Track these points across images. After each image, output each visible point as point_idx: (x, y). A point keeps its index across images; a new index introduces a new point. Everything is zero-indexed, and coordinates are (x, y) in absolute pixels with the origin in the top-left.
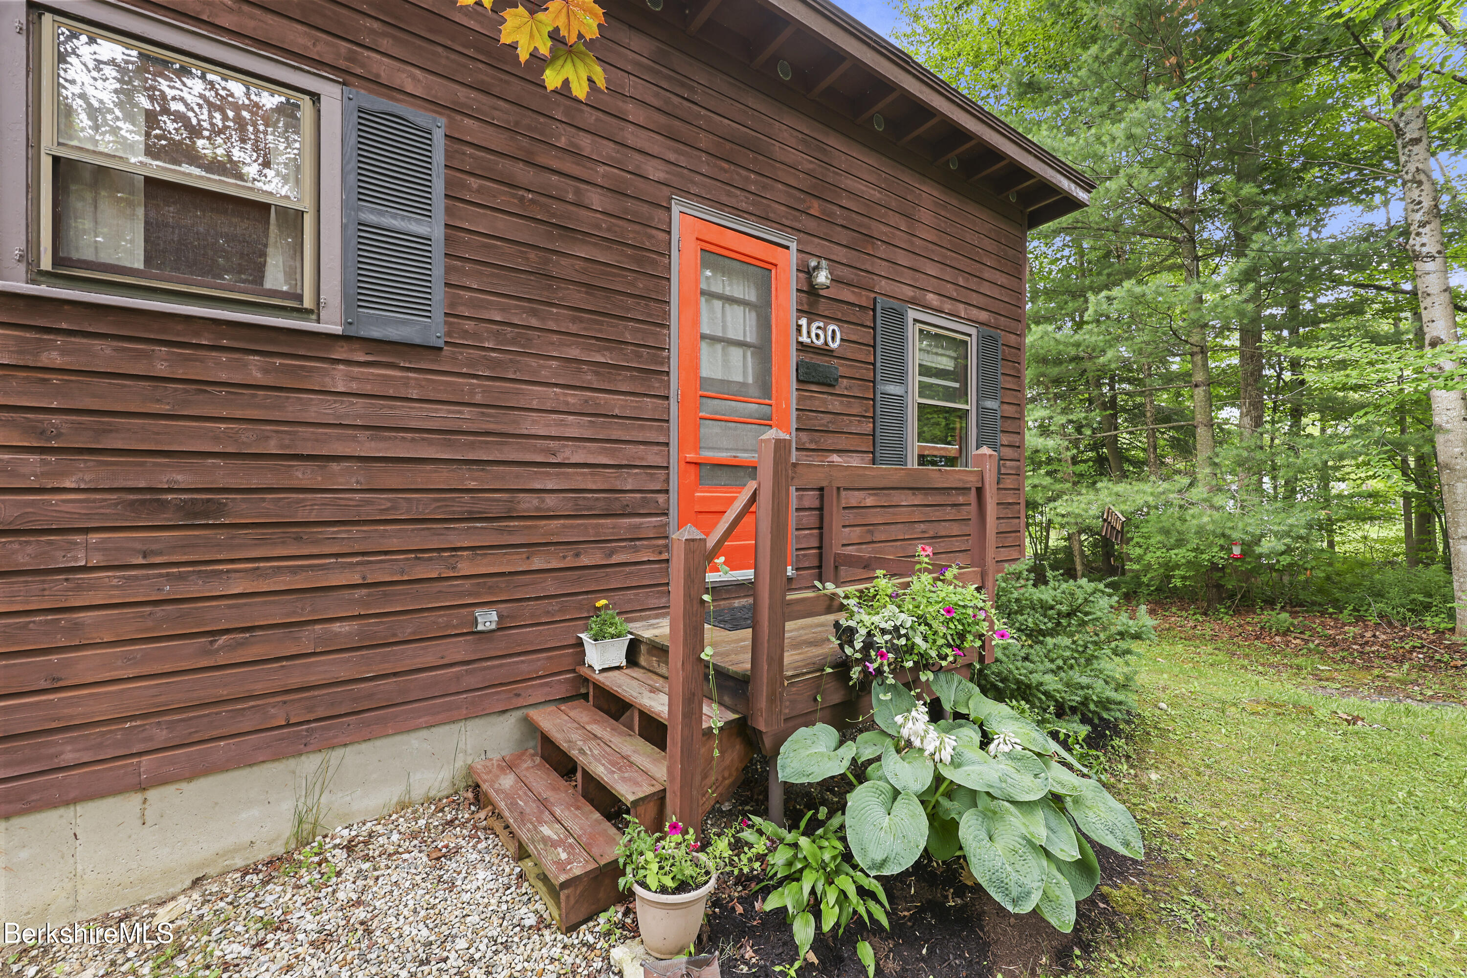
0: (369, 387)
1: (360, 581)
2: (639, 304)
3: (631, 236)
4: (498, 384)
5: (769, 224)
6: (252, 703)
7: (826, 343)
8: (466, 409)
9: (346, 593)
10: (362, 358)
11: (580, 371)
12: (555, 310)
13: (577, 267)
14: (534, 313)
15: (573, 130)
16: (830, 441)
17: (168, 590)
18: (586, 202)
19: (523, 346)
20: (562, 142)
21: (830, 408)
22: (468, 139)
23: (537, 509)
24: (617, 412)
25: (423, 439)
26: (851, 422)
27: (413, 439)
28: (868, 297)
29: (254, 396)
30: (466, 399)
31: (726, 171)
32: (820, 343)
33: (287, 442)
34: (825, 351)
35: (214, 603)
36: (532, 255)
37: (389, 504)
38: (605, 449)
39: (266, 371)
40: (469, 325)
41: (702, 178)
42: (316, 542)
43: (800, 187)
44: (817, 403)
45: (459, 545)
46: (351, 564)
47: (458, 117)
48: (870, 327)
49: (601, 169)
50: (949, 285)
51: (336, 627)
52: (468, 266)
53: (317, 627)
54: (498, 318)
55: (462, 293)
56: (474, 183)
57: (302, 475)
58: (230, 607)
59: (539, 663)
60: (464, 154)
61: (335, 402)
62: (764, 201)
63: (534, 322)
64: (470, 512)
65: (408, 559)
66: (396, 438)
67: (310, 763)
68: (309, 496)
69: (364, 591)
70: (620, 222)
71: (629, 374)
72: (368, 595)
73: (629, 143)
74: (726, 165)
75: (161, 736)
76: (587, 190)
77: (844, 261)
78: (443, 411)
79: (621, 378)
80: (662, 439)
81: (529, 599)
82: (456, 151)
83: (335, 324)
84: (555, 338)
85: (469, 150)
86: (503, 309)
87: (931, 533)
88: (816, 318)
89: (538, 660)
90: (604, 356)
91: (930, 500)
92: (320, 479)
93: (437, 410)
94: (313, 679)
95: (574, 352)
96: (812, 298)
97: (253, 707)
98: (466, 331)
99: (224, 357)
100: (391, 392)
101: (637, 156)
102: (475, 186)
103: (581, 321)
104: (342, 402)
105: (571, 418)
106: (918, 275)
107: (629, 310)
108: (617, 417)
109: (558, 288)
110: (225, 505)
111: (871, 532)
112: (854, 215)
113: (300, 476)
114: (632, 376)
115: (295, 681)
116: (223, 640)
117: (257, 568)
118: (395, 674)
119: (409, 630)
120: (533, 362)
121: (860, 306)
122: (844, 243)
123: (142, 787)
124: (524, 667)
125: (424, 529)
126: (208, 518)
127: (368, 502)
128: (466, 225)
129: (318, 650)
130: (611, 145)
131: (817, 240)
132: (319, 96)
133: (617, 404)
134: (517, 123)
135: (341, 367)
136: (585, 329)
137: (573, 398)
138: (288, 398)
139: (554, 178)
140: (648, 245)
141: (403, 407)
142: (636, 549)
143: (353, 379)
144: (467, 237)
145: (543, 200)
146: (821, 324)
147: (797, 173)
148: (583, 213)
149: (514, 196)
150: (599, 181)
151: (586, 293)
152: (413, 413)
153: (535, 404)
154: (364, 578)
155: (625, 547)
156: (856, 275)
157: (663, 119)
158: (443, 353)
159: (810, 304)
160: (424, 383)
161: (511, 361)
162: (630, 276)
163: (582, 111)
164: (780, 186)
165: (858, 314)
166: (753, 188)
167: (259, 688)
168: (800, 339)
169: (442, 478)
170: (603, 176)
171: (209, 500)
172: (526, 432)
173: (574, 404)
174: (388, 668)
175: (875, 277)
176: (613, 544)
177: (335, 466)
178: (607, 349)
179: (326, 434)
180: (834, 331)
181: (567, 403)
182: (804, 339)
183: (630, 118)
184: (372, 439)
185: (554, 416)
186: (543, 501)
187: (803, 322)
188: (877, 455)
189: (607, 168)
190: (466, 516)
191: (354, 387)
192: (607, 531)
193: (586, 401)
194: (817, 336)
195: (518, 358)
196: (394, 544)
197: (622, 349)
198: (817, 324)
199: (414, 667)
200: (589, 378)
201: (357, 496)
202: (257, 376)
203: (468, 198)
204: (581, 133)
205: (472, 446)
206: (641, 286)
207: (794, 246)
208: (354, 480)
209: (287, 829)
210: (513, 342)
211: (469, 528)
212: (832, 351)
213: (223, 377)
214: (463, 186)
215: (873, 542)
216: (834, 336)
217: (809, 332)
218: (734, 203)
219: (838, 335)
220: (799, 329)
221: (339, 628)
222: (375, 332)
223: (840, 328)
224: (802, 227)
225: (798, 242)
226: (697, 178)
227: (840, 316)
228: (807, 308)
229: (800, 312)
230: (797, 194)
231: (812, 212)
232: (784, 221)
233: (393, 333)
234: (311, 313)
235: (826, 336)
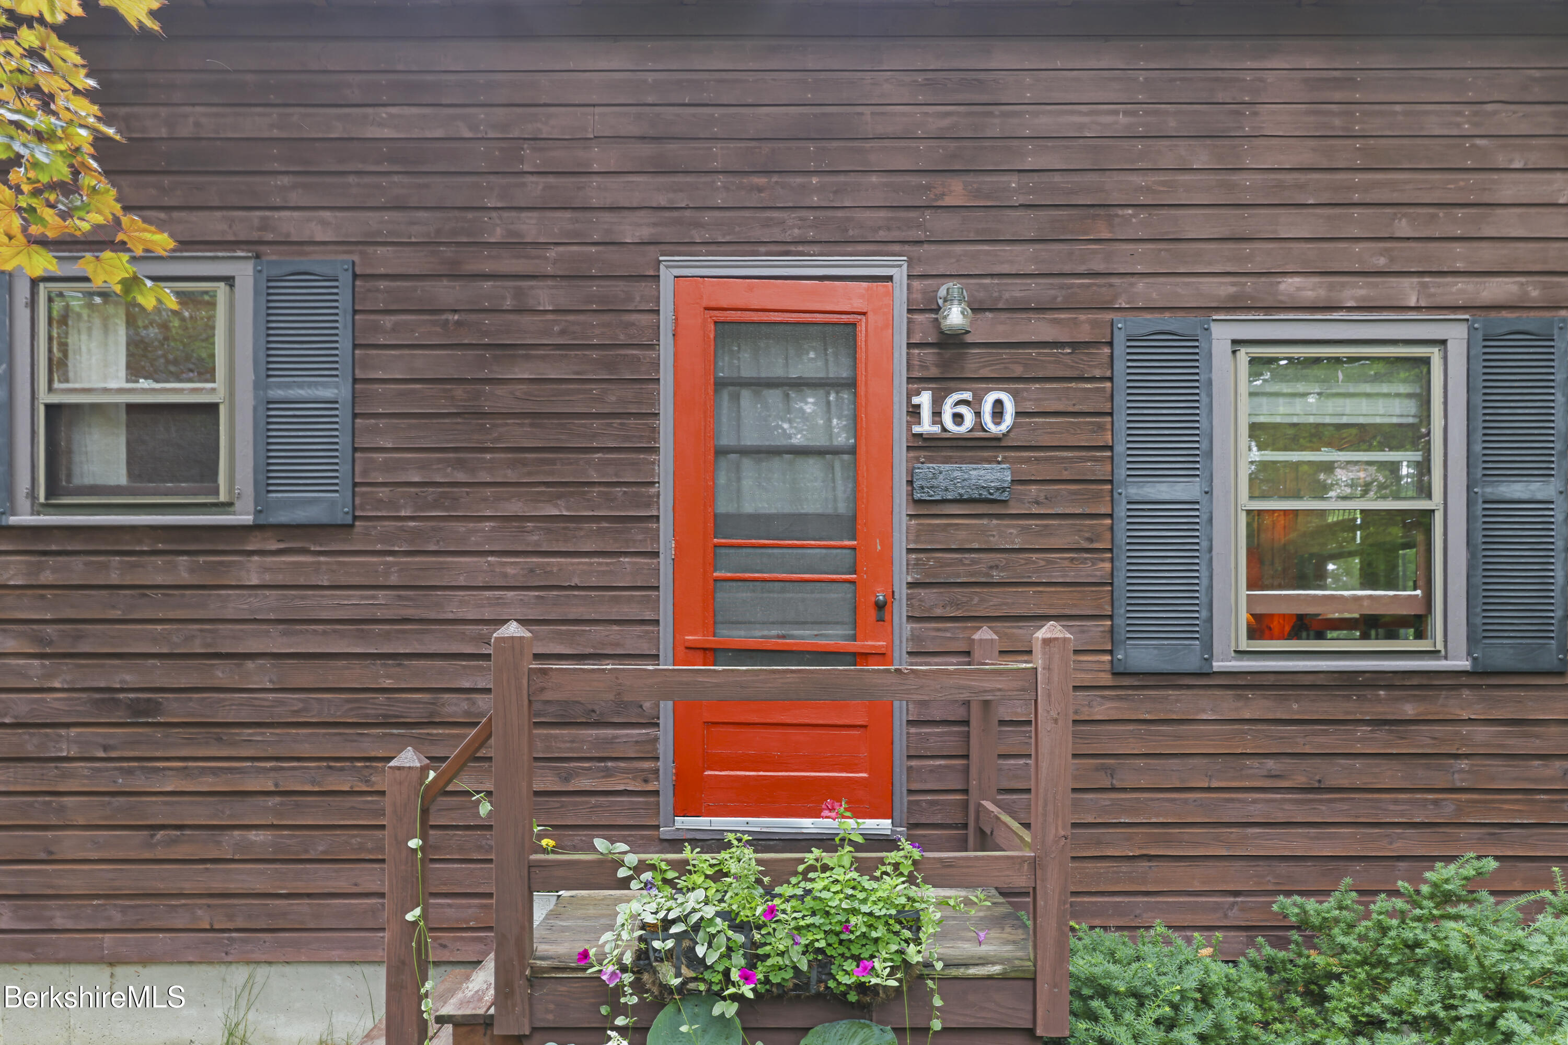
0: (281, 577)
1: (273, 789)
2: (610, 425)
3: (597, 331)
4: (417, 559)
5: (850, 249)
6: (183, 901)
7: (979, 425)
8: (381, 593)
9: (260, 800)
10: (275, 546)
11: (523, 531)
12: (488, 456)
13: (518, 394)
14: (460, 464)
15: (514, 214)
16: (996, 601)
17: (122, 783)
18: (531, 303)
19: (446, 509)
20: (497, 236)
21: (996, 541)
22: (382, 271)
23: (467, 713)
24: (576, 581)
25: (335, 631)
26: (1049, 562)
27: (324, 633)
28: (1094, 324)
29: (183, 596)
30: (381, 581)
31: (760, 189)
32: (963, 429)
33: (209, 640)
34: (979, 442)
35: (154, 799)
36: (459, 391)
37: (301, 705)
38: (560, 633)
39: (192, 571)
40: (383, 493)
41: (717, 214)
42: (233, 744)
43: (921, 166)
44: (962, 534)
45: (373, 754)
46: (265, 768)
47: (370, 249)
48: (1103, 379)
49: (552, 253)
50: (1357, 248)
51: (253, 835)
52: (382, 423)
53: (236, 833)
54: (416, 479)
55: (375, 455)
56: (388, 321)
57: (222, 674)
58: (166, 803)
59: (470, 911)
60: (378, 290)
61: (250, 596)
62: (840, 214)
63: (461, 477)
64: (385, 716)
65: (319, 768)
66: (307, 631)
67: (238, 976)
68: (228, 696)
69: (277, 799)
70: (581, 318)
71: (594, 526)
72: (282, 804)
73: (594, 202)
74: (761, 180)
75: (117, 918)
76: (532, 287)
77: (1032, 268)
78: (357, 597)
79: (582, 533)
80: (648, 615)
81: (457, 827)
82: (369, 290)
83: (248, 514)
84: (488, 491)
85: (382, 285)
86: (423, 466)
87: (1300, 780)
88: (952, 385)
89: (470, 906)
90: (556, 506)
91: (1295, 709)
92: (237, 677)
93: (349, 597)
94: (233, 887)
95: (515, 507)
96: (948, 354)
97: (184, 905)
98: (381, 501)
99: (159, 561)
100: (302, 581)
101: (607, 217)
102: (389, 325)
103: (524, 463)
104: (256, 596)
105: (511, 594)
106: (1247, 247)
107: (594, 436)
108: (576, 588)
109: (494, 426)
110: (161, 704)
111: (1111, 772)
112: (1057, 178)
113: (220, 675)
114: (599, 529)
115: (217, 885)
116: (160, 834)
117: (186, 768)
118: (309, 896)
119: (321, 848)
120: (461, 527)
121: (1074, 345)
122: (1032, 235)
123: (113, 962)
124: (450, 912)
125: (336, 734)
126: (149, 716)
127: (281, 703)
128: (380, 375)
129: (236, 857)
130: (568, 215)
131: (958, 248)
132: (233, 278)
133: (577, 570)
134: (438, 232)
135: (256, 558)
136: (530, 474)
137: (513, 568)
138: (210, 595)
139: (487, 284)
140: (622, 339)
141: (314, 596)
142: (608, 773)
143: (266, 569)
144: (379, 388)
145: (473, 317)
146: (967, 396)
147: (913, 144)
148: (526, 319)
149: (434, 323)
150: (550, 270)
151: (532, 425)
152: (325, 602)
153: (462, 581)
154: (276, 785)
155: (590, 769)
156: (1061, 287)
157: (647, 150)
158: (356, 530)
159: (944, 364)
160: (335, 567)
161: (433, 529)
162: (596, 389)
163: (524, 185)
164: (874, 179)
165: (1067, 360)
166: (815, 200)
167: (188, 887)
168: (916, 429)
169: (354, 676)
170: (555, 262)
171: (149, 700)
172: (450, 616)
173: (515, 575)
174: (302, 887)
175: (1115, 281)
176: (573, 764)
177: (250, 665)
178: (560, 496)
179: (242, 630)
180: (999, 403)
181: (505, 575)
182: (926, 426)
183: (596, 167)
184: (284, 633)
185: (488, 593)
186: (474, 703)
187: (925, 399)
188: (1120, 621)
189: (561, 249)
190: (381, 720)
191: (268, 578)
192: (563, 745)
193: (532, 571)
194: (958, 418)
195: (442, 524)
196: (305, 749)
197: (585, 493)
198: (956, 397)
199: (326, 891)
201: (271, 696)
202: (185, 577)
203: (382, 341)
204: (524, 215)
205: (387, 636)
206: (613, 398)
207: (900, 274)
208: (267, 678)
210: (435, 505)
211: (385, 735)
212: (997, 439)
213: (159, 580)
214: (376, 328)
215: (1113, 789)
216: (998, 411)
217: (937, 414)
218: (777, 234)
219: (1010, 408)
220: (914, 412)
221: (254, 836)
222: (283, 517)
223: (1015, 394)
224: (920, 235)
225: (910, 262)
226: (707, 216)
227: (1018, 371)
228: (934, 372)
229: (916, 382)
230: (914, 180)
231: (948, 201)
232: (882, 235)
233: (301, 516)
234: (226, 506)
235: (978, 414)
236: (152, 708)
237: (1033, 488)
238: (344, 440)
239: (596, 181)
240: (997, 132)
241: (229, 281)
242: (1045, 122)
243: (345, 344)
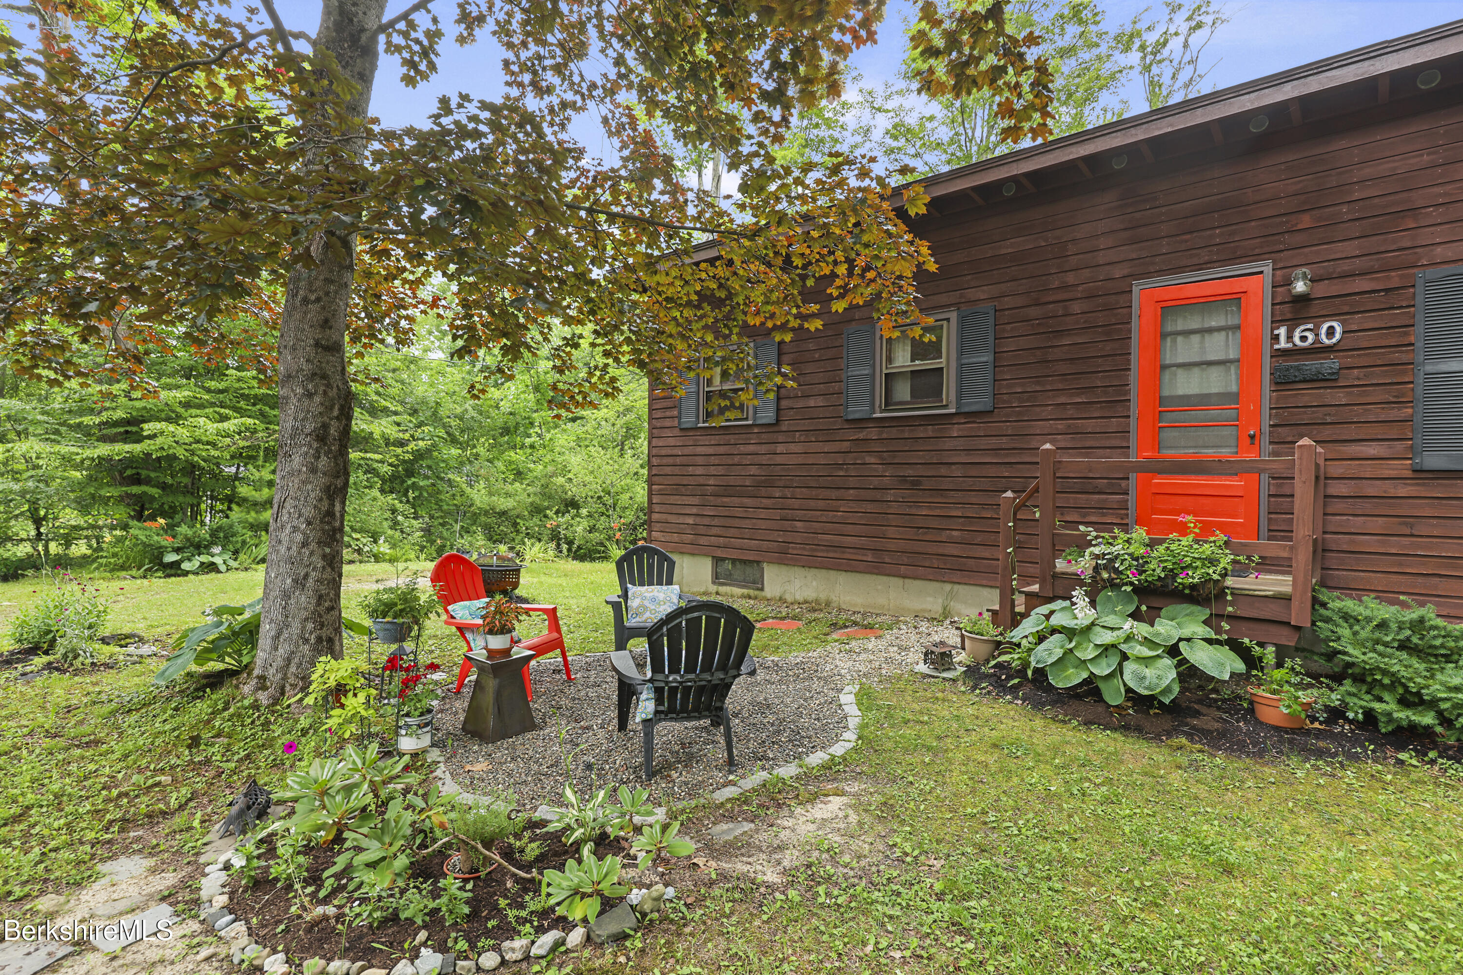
0: (965, 433)
1: (961, 515)
2: (1107, 360)
3: (1101, 319)
4: (1020, 424)
5: (1238, 261)
6: (928, 556)
7: (1317, 340)
8: (1004, 438)
9: (956, 519)
10: (963, 421)
11: (1066, 409)
12: (1051, 379)
13: (1064, 351)
14: (1038, 383)
15: (1063, 274)
16: (1328, 432)
17: (908, 511)
18: (1071, 311)
19: (1032, 402)
20: (1056, 284)
21: (1328, 401)
22: (1007, 307)
24: (1090, 430)
26: (1366, 410)
27: (982, 454)
28: (1403, 276)
29: (930, 441)
30: (1005, 433)
31: (1187, 241)
32: (1306, 344)
33: (939, 458)
34: (1318, 350)
35: (919, 517)
36: (1038, 352)
37: (972, 483)
39: (933, 432)
40: (1005, 397)
41: (1163, 257)
42: (947, 497)
43: (1283, 212)
44: (1306, 399)
46: (958, 507)
47: (1002, 299)
48: (1407, 307)
49: (1080, 288)
52: (1006, 369)
53: (947, 532)
54: (1020, 391)
55: (1003, 382)
56: (1009, 327)
57: (943, 471)
58: (923, 519)
60: (1005, 315)
61: (954, 440)
62: (1232, 245)
63: (1038, 388)
66: (977, 454)
67: (948, 587)
68: (945, 479)
69: (963, 520)
70: (1094, 314)
71: (1099, 406)
73: (1101, 262)
74: (1188, 237)
75: (906, 561)
76: (1071, 304)
77: (1357, 253)
78: (994, 440)
79: (1093, 409)
80: (1124, 444)
82: (1001, 316)
83: (953, 409)
84: (1050, 394)
85: (1007, 313)
86: (1022, 385)
88: (1300, 321)
90: (1081, 398)
92: (949, 472)
94: (946, 552)
95: (1062, 400)
96: (1298, 306)
97: (929, 558)
98: (1005, 401)
99: (922, 428)
100: (973, 434)
101: (1107, 268)
103: (1066, 381)
104: (956, 440)
105: (1060, 437)
107: (1099, 366)
108: (1090, 433)
109: (1053, 366)
110: (921, 482)
112: (1376, 200)
114: (1101, 407)
115: (940, 551)
116: (921, 531)
117: (930, 506)
118: (974, 558)
119: (979, 540)
120: (1038, 409)
121: (1387, 290)
122: (1357, 235)
123: (904, 577)
126: (917, 487)
127: (965, 482)
128: (1006, 349)
129: (947, 541)
130: (1088, 270)
131: (1306, 250)
132: (950, 318)
133: (1090, 425)
134: (1031, 287)
135: (956, 426)
136: (1069, 385)
137: (1061, 425)
138: (939, 441)
139: (1051, 306)
140: (1113, 321)
141: (979, 440)
142: (1104, 515)
143: (960, 430)
144: (1005, 355)
145: (1045, 321)
146: (1310, 326)
147: (1278, 201)
148: (1068, 319)
149: (1028, 325)
150: (1080, 295)
151: (1070, 364)
152: (983, 442)
156: (1378, 260)
157: (1128, 234)
158: (995, 413)
159: (1296, 312)
160: (986, 428)
161: (1027, 411)
162: (1100, 345)
163: (1068, 261)
164: (1253, 224)
165: (1382, 299)
166: (1218, 241)
167: (930, 551)
168: (1276, 347)
169: (992, 471)
170: (1082, 292)
171: (917, 481)
173: (1062, 429)
174: (971, 554)
175: (1419, 250)
177: (954, 467)
178: (1083, 394)
179: (951, 454)
180: (1331, 328)
182: (1283, 344)
183: (1102, 247)
187: (1282, 331)
188: (1418, 441)
189: (1085, 286)
191: (961, 434)
193: (1071, 426)
194: (1303, 338)
195: (1030, 409)
196: (974, 500)
197: (1095, 391)
198: (1302, 327)
200: (1071, 412)
201: (961, 479)
202: (931, 434)
203: (1007, 336)
204: (1068, 274)
205: (1007, 455)
206: (1108, 348)
207: (1268, 269)
208: (959, 473)
209: (941, 611)
210: (1028, 401)
212: (1329, 347)
213: (922, 435)
214: (1004, 331)
216: (1331, 332)
217: (1290, 338)
218: (1195, 261)
219: (1339, 329)
220: (1276, 338)
221: (955, 533)
222: (966, 410)
223: (1343, 323)
224: (1282, 247)
225: (1274, 263)
226: (1157, 259)
227: (1346, 309)
228: (1289, 316)
229: (1276, 322)
230: (1278, 220)
231: (1300, 227)
232: (1257, 251)
233: (974, 408)
234: (945, 407)
235: (1317, 335)
236: (918, 483)
237: (1356, 371)
238: (990, 377)
239: (1101, 253)
240: (1334, 184)
241: (948, 320)
242: (1368, 171)
243: (991, 338)
